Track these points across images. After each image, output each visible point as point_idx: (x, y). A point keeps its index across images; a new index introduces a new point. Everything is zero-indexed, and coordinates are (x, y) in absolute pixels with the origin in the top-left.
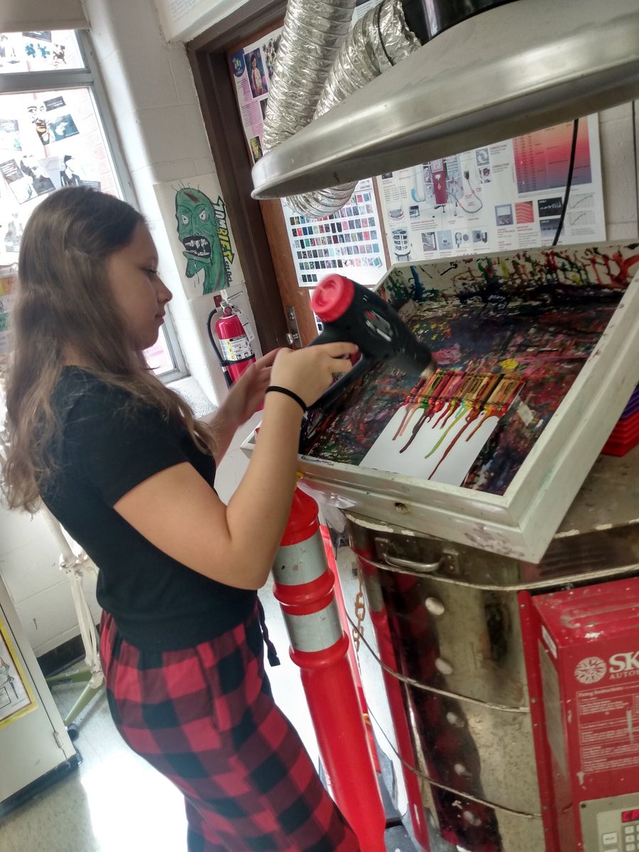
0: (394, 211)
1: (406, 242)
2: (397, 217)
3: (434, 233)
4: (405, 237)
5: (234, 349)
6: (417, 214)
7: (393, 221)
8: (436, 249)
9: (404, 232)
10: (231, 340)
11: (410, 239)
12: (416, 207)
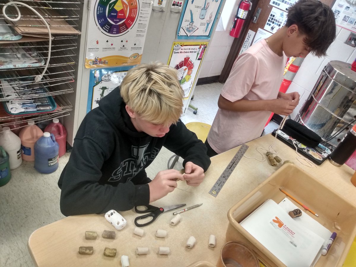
0: (340, 5)
1: (338, 15)
2: (340, 7)
3: (349, 17)
4: (338, 13)
5: (244, 14)
6: (348, 9)
7: (338, 7)
8: (347, 22)
9: (339, 12)
10: (245, 11)
11: (339, 15)
12: (349, 8)
